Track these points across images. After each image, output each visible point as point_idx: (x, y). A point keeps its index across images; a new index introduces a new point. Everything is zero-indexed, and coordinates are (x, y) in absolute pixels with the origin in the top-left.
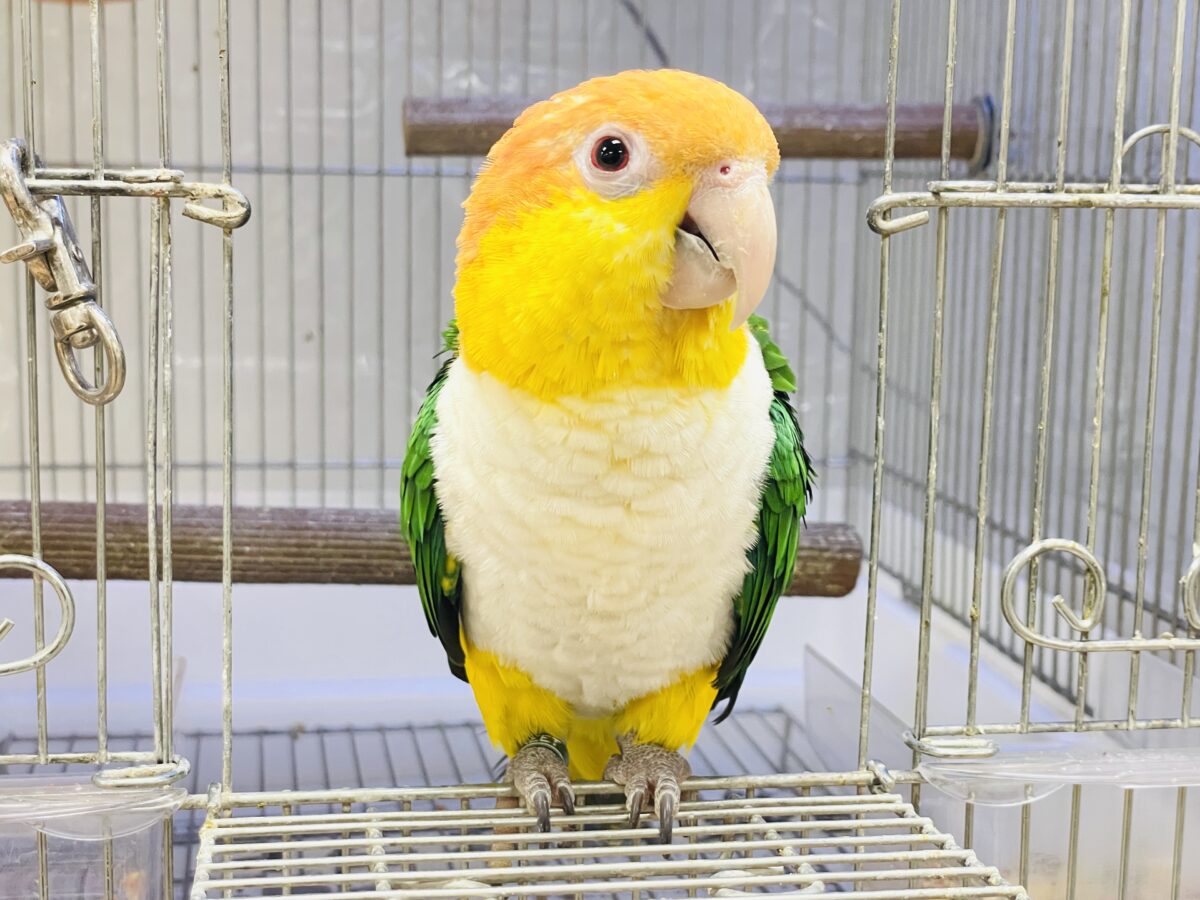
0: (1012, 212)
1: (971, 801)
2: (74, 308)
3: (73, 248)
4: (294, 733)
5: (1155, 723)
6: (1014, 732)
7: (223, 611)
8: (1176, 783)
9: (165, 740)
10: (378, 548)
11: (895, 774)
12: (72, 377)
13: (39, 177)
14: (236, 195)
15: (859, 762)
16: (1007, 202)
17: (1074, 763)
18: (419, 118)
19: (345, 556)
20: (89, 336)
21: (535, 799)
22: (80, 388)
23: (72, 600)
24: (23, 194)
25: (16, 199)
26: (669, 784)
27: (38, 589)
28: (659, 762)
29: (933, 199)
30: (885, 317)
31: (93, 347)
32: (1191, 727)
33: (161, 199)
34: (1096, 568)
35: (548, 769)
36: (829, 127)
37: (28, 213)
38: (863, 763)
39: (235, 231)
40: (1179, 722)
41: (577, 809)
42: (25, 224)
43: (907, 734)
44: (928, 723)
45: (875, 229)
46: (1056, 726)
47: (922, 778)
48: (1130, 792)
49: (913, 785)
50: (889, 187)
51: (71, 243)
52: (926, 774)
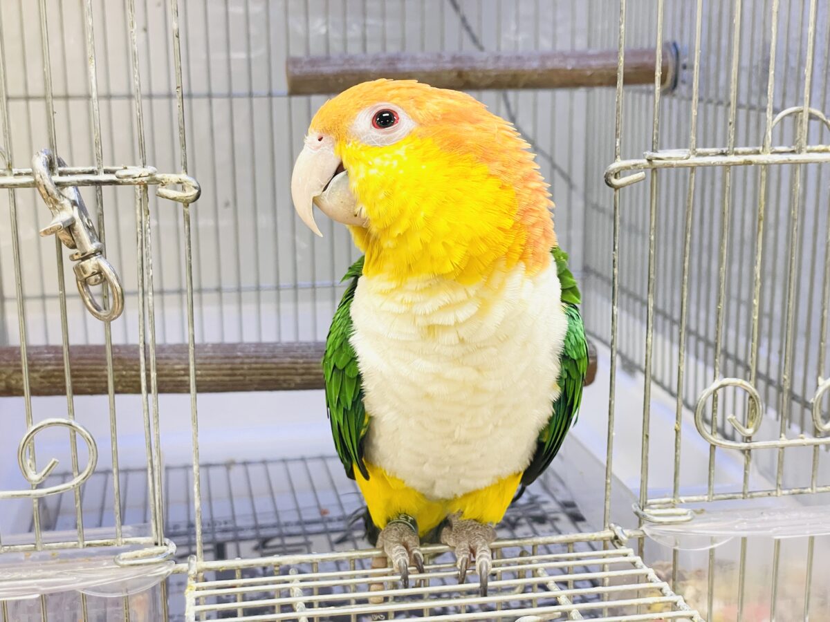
0: (699, 170)
1: (677, 548)
2: (88, 260)
3: (86, 220)
4: (229, 465)
5: (794, 491)
6: (704, 501)
7: (193, 448)
8: (808, 533)
9: (159, 531)
10: (283, 368)
11: (627, 532)
12: (89, 303)
13: (61, 174)
14: (190, 182)
15: (604, 525)
16: (696, 163)
17: (743, 521)
18: (297, 71)
19: (262, 374)
20: (99, 278)
21: (399, 563)
22: (95, 311)
23: (95, 445)
24: (51, 188)
25: (47, 192)
26: (485, 554)
27: (73, 439)
28: (477, 533)
29: (648, 164)
30: (617, 242)
31: (101, 285)
32: (818, 492)
33: (142, 186)
34: (756, 396)
35: (406, 539)
36: (569, 68)
37: (56, 201)
38: (607, 525)
39: (190, 204)
40: (809, 490)
41: (425, 567)
42: (54, 208)
43: (635, 506)
44: (648, 497)
45: (610, 185)
46: (731, 495)
47: (645, 534)
48: (778, 542)
49: (639, 538)
50: (618, 157)
51: (84, 217)
52: (648, 532)
